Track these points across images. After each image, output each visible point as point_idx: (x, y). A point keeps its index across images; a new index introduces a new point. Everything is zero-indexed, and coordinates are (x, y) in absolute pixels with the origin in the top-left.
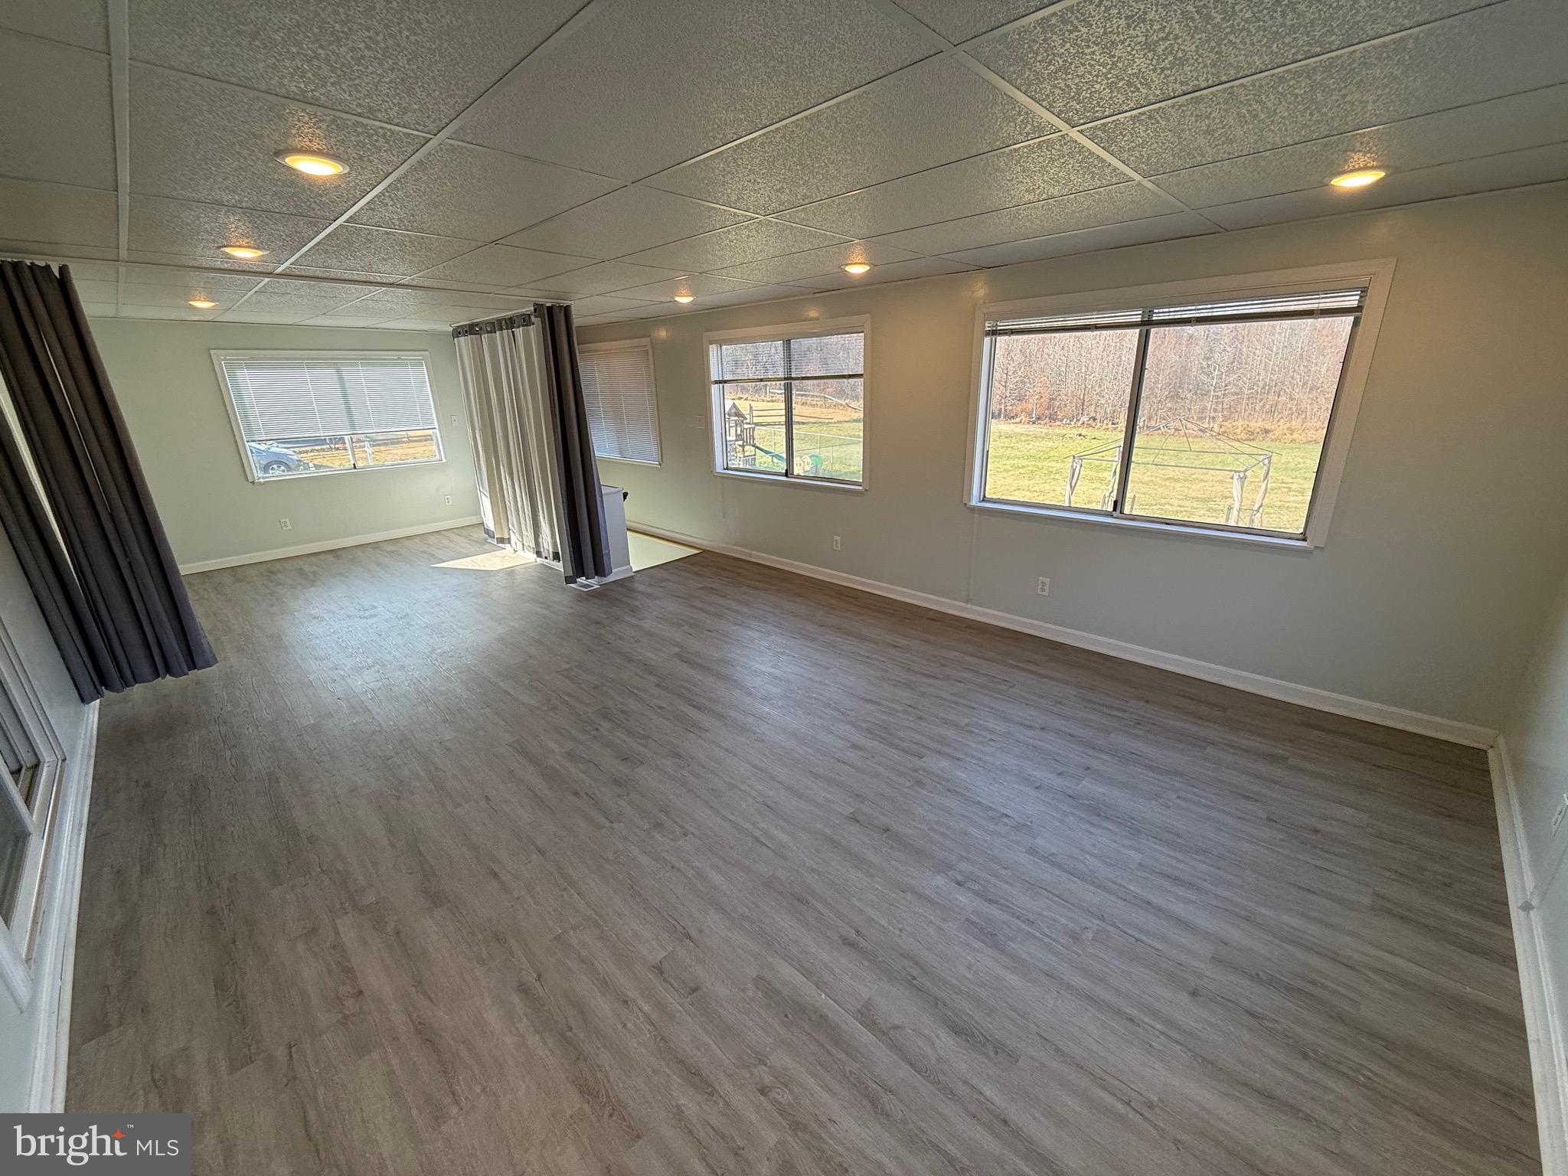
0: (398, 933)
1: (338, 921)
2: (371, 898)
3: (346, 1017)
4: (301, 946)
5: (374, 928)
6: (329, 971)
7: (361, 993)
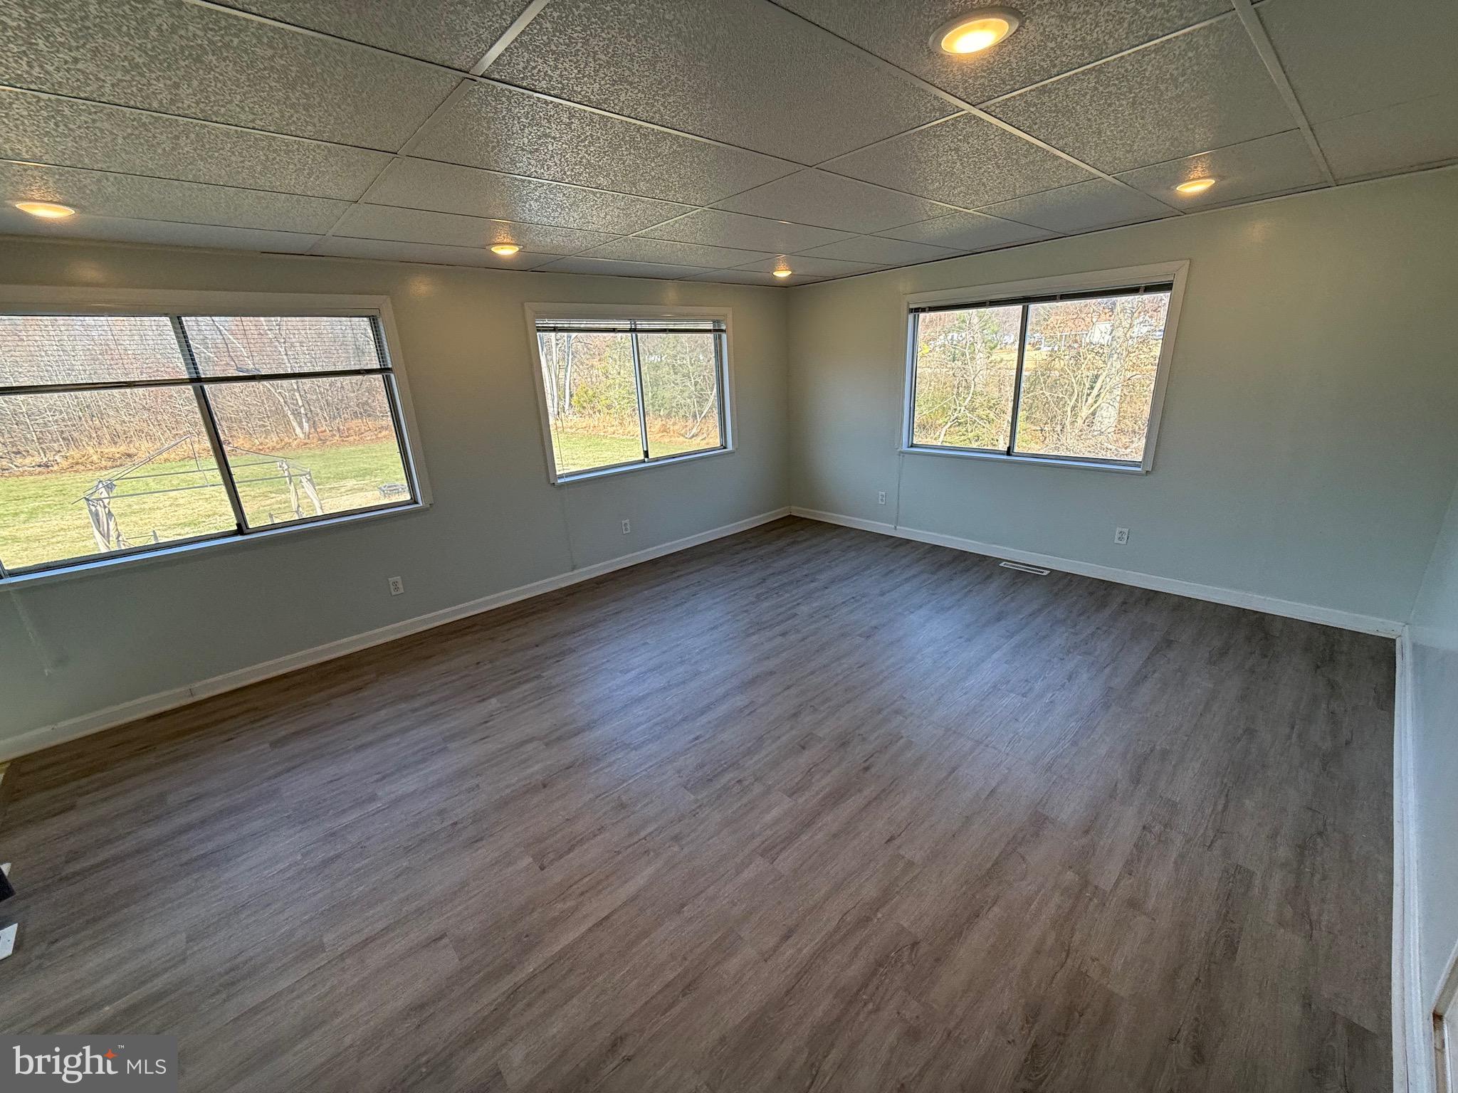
0: (1087, 832)
1: (1108, 890)
2: (1070, 876)
3: (1165, 826)
4: (1151, 904)
5: (1094, 854)
6: (1149, 861)
7: (1144, 828)
